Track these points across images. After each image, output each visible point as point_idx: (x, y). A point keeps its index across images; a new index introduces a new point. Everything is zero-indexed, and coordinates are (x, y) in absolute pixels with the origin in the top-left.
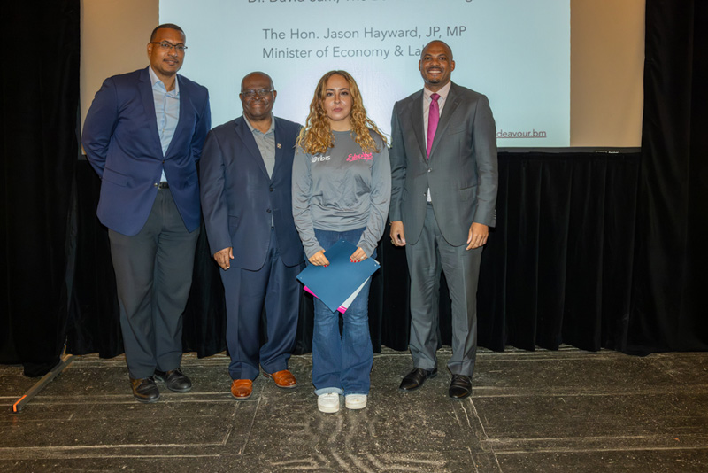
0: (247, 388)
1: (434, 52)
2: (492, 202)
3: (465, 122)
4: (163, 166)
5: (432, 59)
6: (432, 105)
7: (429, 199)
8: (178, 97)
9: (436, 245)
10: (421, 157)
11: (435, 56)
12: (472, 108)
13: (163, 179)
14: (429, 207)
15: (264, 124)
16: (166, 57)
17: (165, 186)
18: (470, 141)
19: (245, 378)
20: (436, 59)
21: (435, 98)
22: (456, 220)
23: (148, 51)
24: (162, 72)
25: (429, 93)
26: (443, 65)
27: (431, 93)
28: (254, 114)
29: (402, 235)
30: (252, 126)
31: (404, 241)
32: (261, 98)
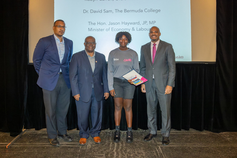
0: (84, 141)
1: (153, 30)
2: (173, 79)
3: (165, 53)
4: (61, 67)
5: (153, 32)
6: (153, 47)
7: (153, 78)
8: (64, 44)
9: (156, 92)
10: (151, 64)
11: (154, 31)
12: (167, 48)
13: (61, 71)
14: (153, 80)
15: (92, 53)
16: (60, 30)
17: (61, 73)
18: (166, 59)
19: (84, 138)
20: (155, 32)
21: (155, 45)
24: (59, 36)
25: (152, 43)
26: (157, 34)
27: (153, 43)
28: (89, 50)
29: (145, 89)
30: (88, 54)
31: (145, 91)
32: (92, 45)
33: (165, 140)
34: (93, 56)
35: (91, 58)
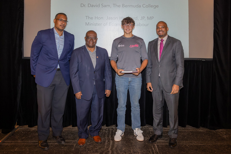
0: (83, 142)
1: (159, 26)
3: (172, 50)
4: (58, 63)
5: (160, 28)
6: (161, 43)
8: (64, 38)
9: (162, 92)
12: (175, 45)
13: (58, 67)
14: (159, 78)
15: (93, 49)
16: (61, 24)
17: (59, 70)
18: (174, 57)
19: (83, 138)
21: (162, 41)
22: (169, 83)
23: (54, 22)
24: (59, 29)
25: (160, 39)
26: (164, 30)
28: (90, 45)
32: (93, 40)
33: (172, 142)
34: (94, 52)
35: (91, 53)
